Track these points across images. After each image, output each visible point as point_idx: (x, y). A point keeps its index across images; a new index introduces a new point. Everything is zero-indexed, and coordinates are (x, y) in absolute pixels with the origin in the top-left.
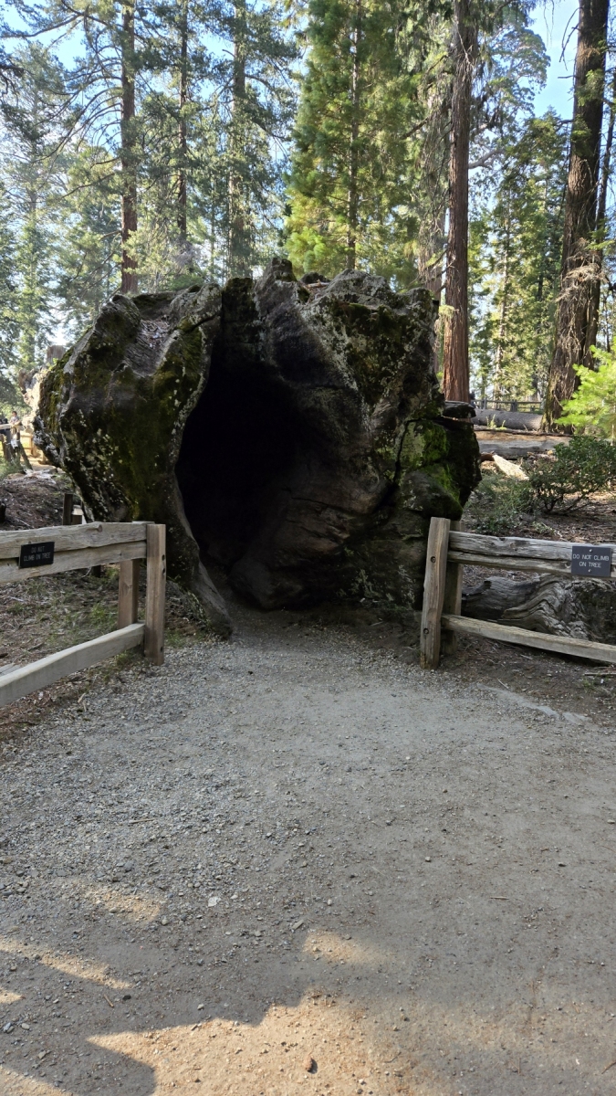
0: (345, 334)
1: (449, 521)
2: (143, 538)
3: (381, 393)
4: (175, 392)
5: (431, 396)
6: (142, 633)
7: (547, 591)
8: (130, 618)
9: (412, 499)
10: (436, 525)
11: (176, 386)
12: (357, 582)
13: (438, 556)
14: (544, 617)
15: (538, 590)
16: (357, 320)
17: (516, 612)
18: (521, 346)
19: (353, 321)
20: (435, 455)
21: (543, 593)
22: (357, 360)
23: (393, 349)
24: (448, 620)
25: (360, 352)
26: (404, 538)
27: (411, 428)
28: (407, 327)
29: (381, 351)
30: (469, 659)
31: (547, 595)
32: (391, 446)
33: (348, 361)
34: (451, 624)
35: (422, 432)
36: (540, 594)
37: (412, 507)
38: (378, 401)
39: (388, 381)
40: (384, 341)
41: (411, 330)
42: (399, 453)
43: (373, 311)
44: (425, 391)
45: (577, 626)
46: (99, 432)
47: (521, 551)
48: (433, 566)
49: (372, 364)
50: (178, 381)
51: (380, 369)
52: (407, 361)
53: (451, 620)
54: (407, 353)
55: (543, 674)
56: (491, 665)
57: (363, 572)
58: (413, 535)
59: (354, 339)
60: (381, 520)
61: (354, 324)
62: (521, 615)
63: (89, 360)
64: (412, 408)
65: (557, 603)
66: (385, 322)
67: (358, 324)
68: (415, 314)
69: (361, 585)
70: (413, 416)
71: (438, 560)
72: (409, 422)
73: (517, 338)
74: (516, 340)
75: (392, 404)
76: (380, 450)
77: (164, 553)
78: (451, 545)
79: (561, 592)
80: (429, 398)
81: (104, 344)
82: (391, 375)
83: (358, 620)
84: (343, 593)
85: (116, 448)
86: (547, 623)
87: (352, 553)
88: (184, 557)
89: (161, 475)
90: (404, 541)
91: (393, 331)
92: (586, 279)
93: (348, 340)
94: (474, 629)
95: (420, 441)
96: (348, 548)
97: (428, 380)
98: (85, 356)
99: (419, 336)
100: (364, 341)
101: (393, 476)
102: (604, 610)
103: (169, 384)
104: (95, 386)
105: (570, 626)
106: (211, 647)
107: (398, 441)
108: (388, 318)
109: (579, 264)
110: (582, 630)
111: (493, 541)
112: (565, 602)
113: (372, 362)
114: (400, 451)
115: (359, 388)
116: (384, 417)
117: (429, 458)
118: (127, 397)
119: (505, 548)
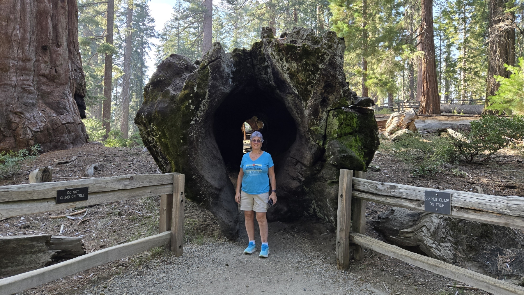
0: (285, 62)
1: (352, 171)
2: (170, 182)
3: (309, 94)
4: (190, 101)
5: (342, 94)
6: (169, 237)
7: (427, 219)
8: (165, 228)
9: (331, 157)
10: (343, 174)
11: (191, 98)
12: (312, 207)
13: (344, 194)
14: (424, 237)
15: (421, 218)
16: (290, 53)
17: (407, 232)
18: (476, 70)
19: (287, 54)
20: (348, 130)
21: (424, 220)
22: (294, 76)
23: (312, 68)
24: (353, 237)
25: (295, 71)
26: (328, 182)
27: (331, 114)
28: (320, 54)
29: (305, 70)
30: (370, 265)
31: (426, 222)
32: (318, 126)
33: (290, 77)
34: (355, 239)
35: (337, 116)
36: (422, 221)
37: (331, 162)
38: (309, 99)
39: (312, 87)
40: (306, 64)
41: (322, 55)
42: (326, 130)
43: (299, 47)
44: (338, 92)
45: (446, 246)
46: (152, 125)
47: (394, 193)
48: (342, 201)
49: (302, 78)
50: (191, 95)
51: (306, 80)
52: (322, 74)
53: (355, 237)
54: (321, 69)
55: (416, 282)
56: (383, 270)
57: (314, 201)
58: (333, 180)
59: (290, 64)
60: (317, 170)
61: (289, 56)
62: (409, 235)
63: (151, 88)
64: (330, 102)
65: (433, 229)
66: (306, 53)
67: (291, 55)
68: (324, 46)
69: (314, 210)
70: (332, 107)
71: (344, 196)
72: (329, 110)
73: (473, 66)
74: (473, 67)
75: (315, 100)
76: (312, 128)
77: (183, 190)
78: (354, 187)
79: (436, 220)
80: (341, 96)
81: (159, 79)
82: (312, 83)
83: (315, 231)
84: (306, 214)
85: (160, 133)
86: (425, 242)
87: (308, 190)
88: (203, 192)
89: (185, 147)
90: (329, 184)
91: (311, 57)
92: (503, 29)
93: (287, 65)
94: (368, 245)
95: (335, 122)
96: (306, 187)
97: (340, 85)
98: (149, 86)
99: (328, 59)
100: (295, 65)
101: (321, 143)
102: (466, 235)
103: (186, 97)
104: (152, 101)
105: (441, 246)
106: (220, 245)
107: (322, 122)
108: (307, 50)
109: (499, 21)
110: (449, 250)
111: (377, 185)
112: (438, 228)
113: (301, 76)
114: (326, 128)
115: (299, 92)
116: (312, 108)
117: (343, 131)
118: (164, 105)
119: (384, 190)
